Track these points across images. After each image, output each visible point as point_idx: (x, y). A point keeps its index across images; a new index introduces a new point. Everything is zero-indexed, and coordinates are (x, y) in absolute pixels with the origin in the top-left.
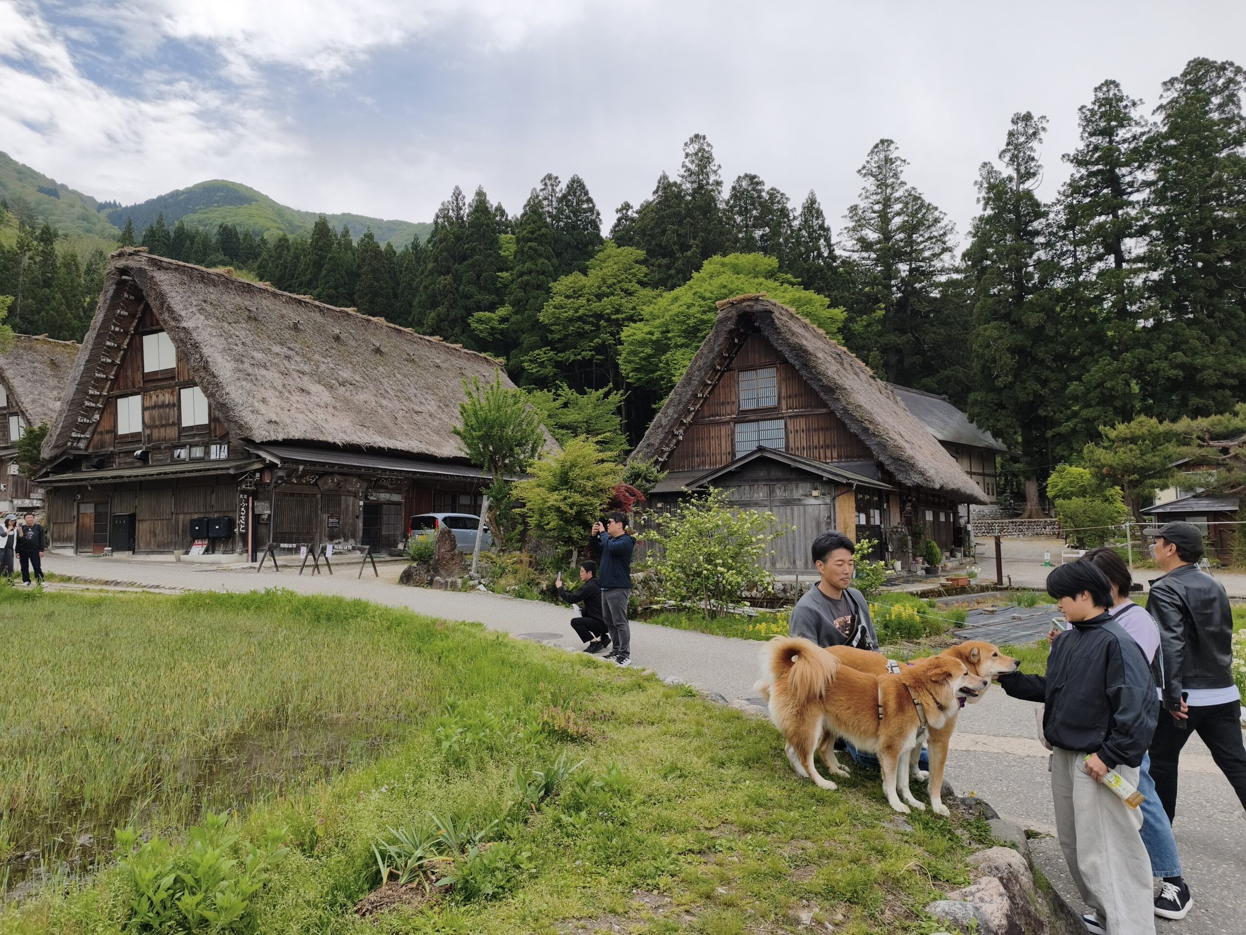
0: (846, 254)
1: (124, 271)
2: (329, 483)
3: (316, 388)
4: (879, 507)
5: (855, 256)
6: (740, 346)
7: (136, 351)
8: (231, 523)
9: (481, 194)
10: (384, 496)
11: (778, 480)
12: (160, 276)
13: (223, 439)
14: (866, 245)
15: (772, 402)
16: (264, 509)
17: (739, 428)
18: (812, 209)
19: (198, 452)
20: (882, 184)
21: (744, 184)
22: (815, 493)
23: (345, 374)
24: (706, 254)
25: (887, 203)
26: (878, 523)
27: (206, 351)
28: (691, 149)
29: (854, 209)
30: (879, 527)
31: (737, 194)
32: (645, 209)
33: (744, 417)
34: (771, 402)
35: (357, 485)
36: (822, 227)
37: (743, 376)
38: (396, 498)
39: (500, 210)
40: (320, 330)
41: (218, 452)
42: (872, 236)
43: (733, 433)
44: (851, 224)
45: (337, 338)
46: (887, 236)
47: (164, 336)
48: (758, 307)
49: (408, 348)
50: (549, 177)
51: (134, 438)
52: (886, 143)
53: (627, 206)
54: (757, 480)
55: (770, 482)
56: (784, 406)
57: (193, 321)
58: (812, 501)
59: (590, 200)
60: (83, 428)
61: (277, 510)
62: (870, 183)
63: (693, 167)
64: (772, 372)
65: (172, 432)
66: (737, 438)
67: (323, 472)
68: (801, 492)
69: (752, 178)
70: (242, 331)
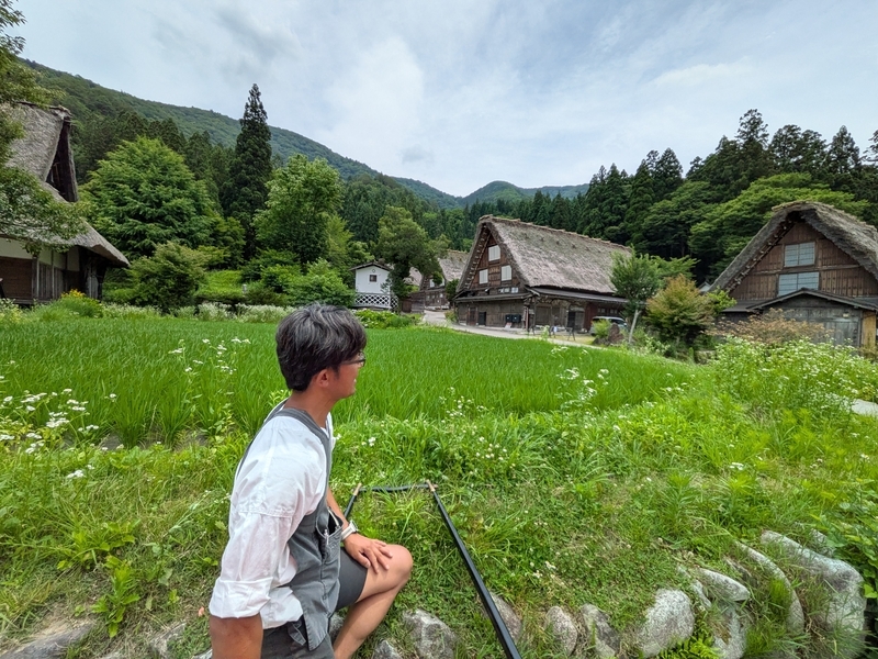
1: (484, 224)
2: (556, 302)
3: (550, 264)
6: (787, 231)
7: (486, 253)
8: (520, 317)
9: (614, 167)
10: (576, 309)
11: (816, 307)
12: (496, 225)
13: (518, 285)
15: (812, 262)
16: (532, 312)
17: (782, 277)
18: (842, 138)
19: (507, 290)
21: (784, 132)
22: (846, 315)
23: (561, 258)
24: (753, 178)
27: (512, 252)
28: (745, 120)
31: (777, 140)
32: (711, 159)
33: (788, 271)
34: (809, 262)
35: (566, 304)
36: (851, 149)
37: (788, 248)
38: (582, 309)
39: (624, 173)
40: (551, 240)
41: (515, 290)
43: (778, 280)
45: (558, 243)
47: (497, 247)
48: (805, 208)
49: (587, 245)
50: (652, 152)
51: (485, 285)
53: (698, 159)
54: (799, 307)
55: (809, 309)
56: (819, 264)
57: (507, 241)
58: (843, 320)
59: (676, 161)
60: (468, 282)
61: (536, 312)
63: (746, 130)
64: (813, 244)
65: (498, 283)
66: (781, 282)
67: (553, 298)
68: (834, 314)
69: (791, 129)
70: (524, 243)
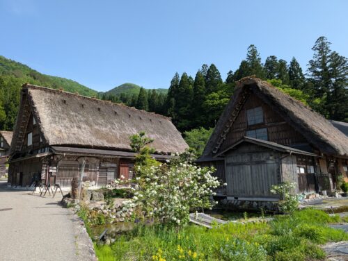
0: (309, 77)
2: (84, 160)
4: (313, 164)
5: (313, 78)
6: (246, 99)
9: (185, 74)
11: (254, 152)
12: (32, 91)
14: (317, 73)
16: (54, 170)
17: (247, 133)
18: (294, 63)
19: (43, 151)
20: (321, 53)
21: (270, 59)
22: (271, 158)
23: (100, 121)
25: (324, 58)
26: (312, 171)
28: (250, 50)
29: (311, 62)
30: (314, 174)
31: (268, 63)
33: (250, 128)
34: (260, 121)
36: (298, 68)
37: (248, 111)
38: (114, 165)
39: (190, 78)
40: (93, 107)
41: (47, 150)
42: (320, 70)
44: (310, 67)
46: (326, 69)
50: (204, 65)
51: (30, 147)
52: (322, 38)
53: (231, 72)
54: (244, 153)
55: (250, 153)
56: (266, 122)
58: (270, 162)
59: (217, 70)
60: (19, 144)
62: (317, 52)
63: (251, 55)
64: (260, 108)
65: (38, 145)
67: (78, 156)
68: (265, 157)
69: (273, 57)
70: (60, 108)
